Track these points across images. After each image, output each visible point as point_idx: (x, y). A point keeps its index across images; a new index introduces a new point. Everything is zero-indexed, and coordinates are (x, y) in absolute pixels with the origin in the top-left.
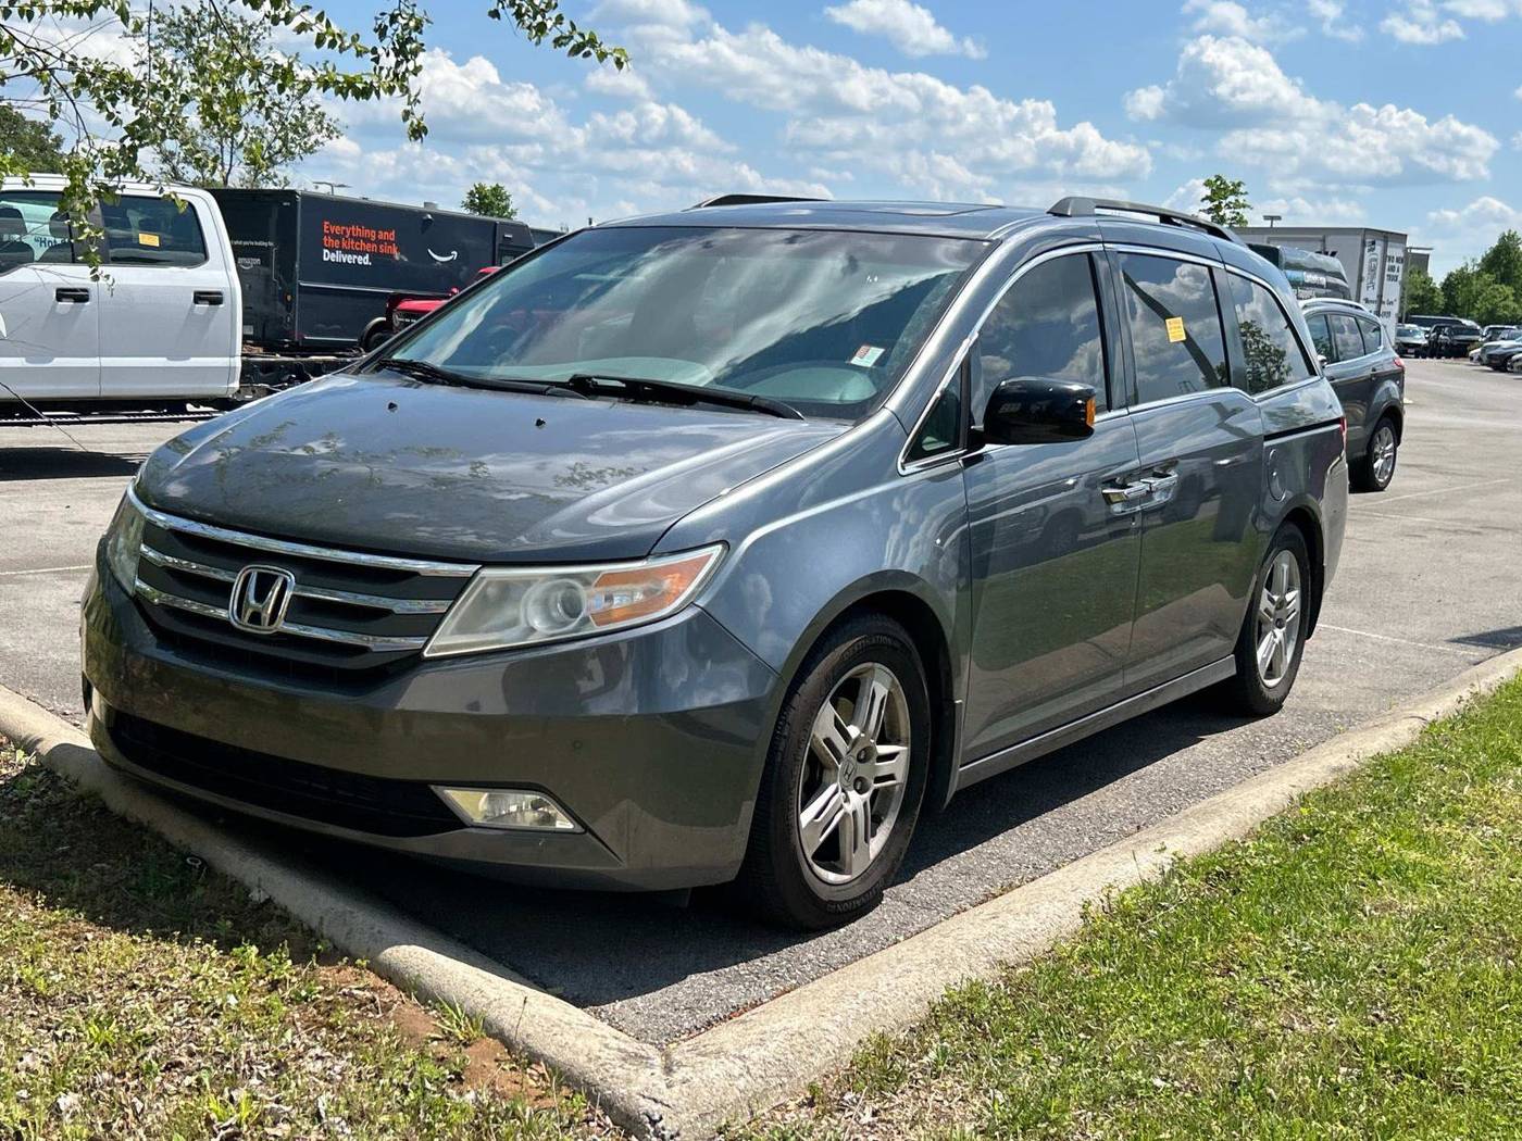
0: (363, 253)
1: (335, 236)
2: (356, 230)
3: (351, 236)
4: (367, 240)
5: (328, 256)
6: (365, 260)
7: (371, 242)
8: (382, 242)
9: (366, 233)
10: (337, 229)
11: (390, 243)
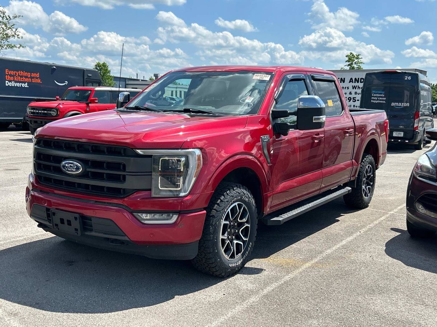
0: (25, 83)
1: (11, 75)
2: (21, 73)
3: (19, 75)
4: (26, 77)
5: (8, 84)
6: (26, 85)
7: (28, 78)
8: (33, 78)
9: (26, 74)
10: (12, 73)
11: (37, 78)
